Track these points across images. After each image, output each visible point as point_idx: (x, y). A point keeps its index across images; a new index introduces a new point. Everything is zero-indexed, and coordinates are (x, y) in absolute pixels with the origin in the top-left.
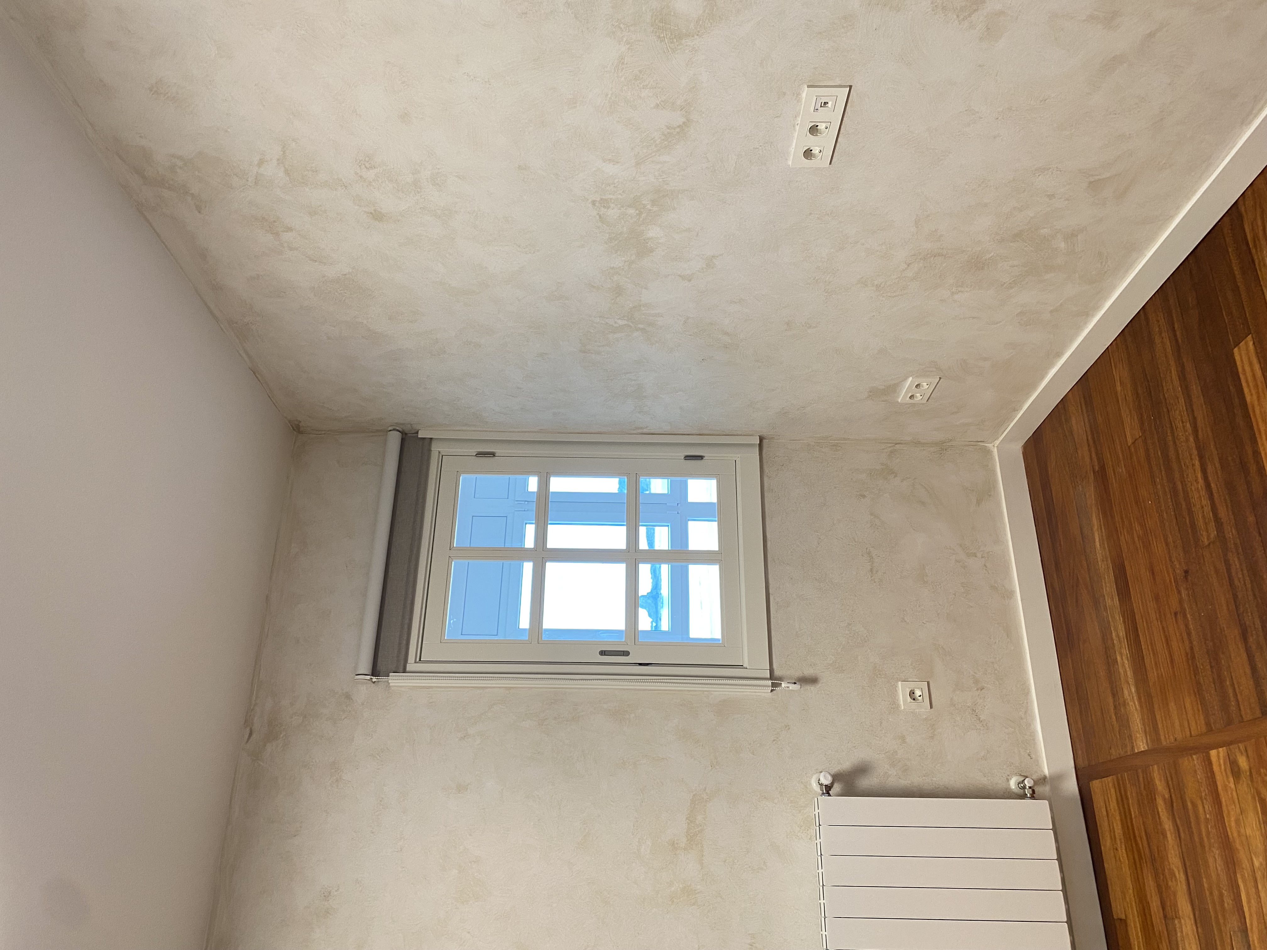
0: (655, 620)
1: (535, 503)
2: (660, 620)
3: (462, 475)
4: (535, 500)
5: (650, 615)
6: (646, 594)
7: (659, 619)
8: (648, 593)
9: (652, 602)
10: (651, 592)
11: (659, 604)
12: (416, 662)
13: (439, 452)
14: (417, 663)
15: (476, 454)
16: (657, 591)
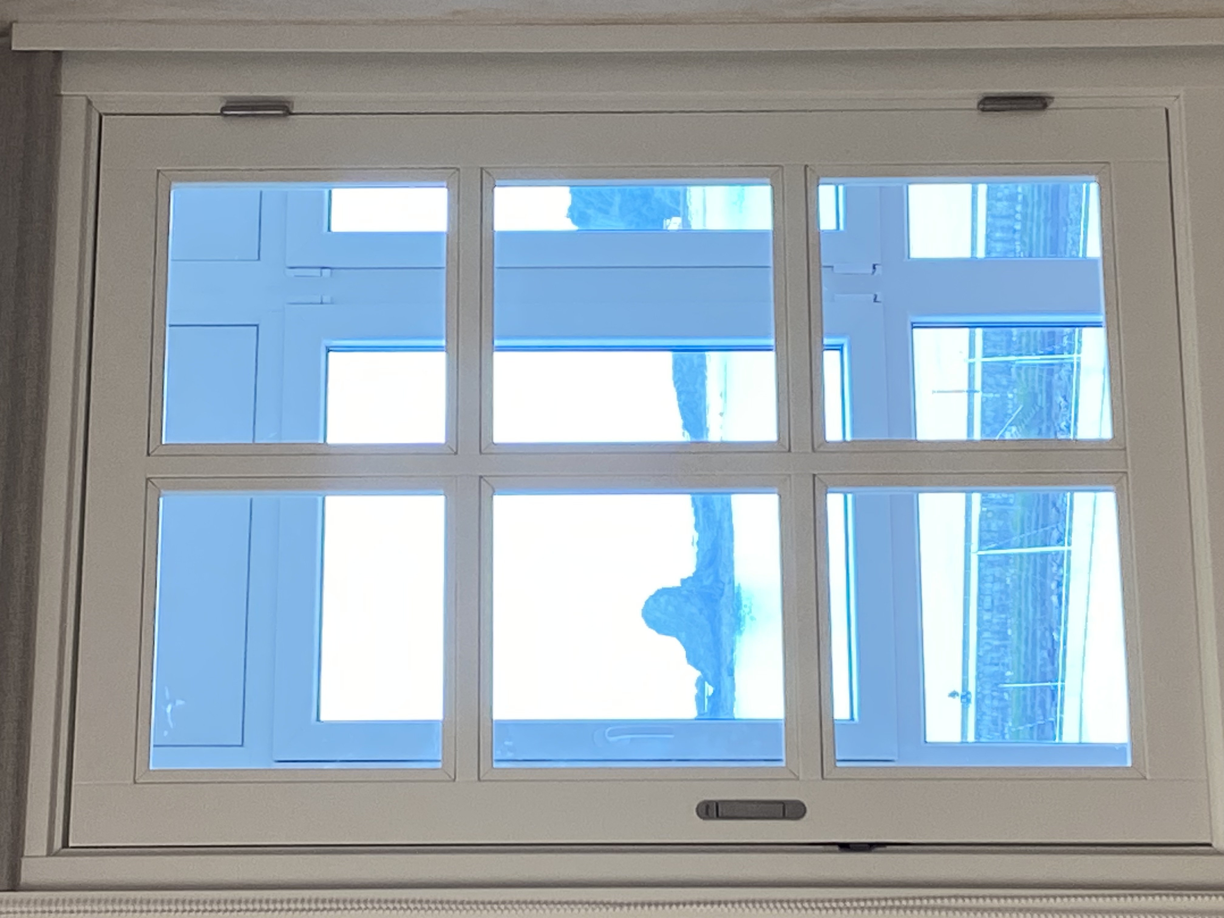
0: (710, 675)
1: (444, 271)
2: (731, 673)
3: (174, 184)
4: (444, 264)
5: (693, 659)
6: (678, 584)
7: (725, 674)
8: (683, 581)
9: (701, 611)
10: (697, 576)
11: (726, 617)
12: (50, 853)
13: (89, 102)
14: (56, 854)
15: (223, 109)
16: (716, 573)
